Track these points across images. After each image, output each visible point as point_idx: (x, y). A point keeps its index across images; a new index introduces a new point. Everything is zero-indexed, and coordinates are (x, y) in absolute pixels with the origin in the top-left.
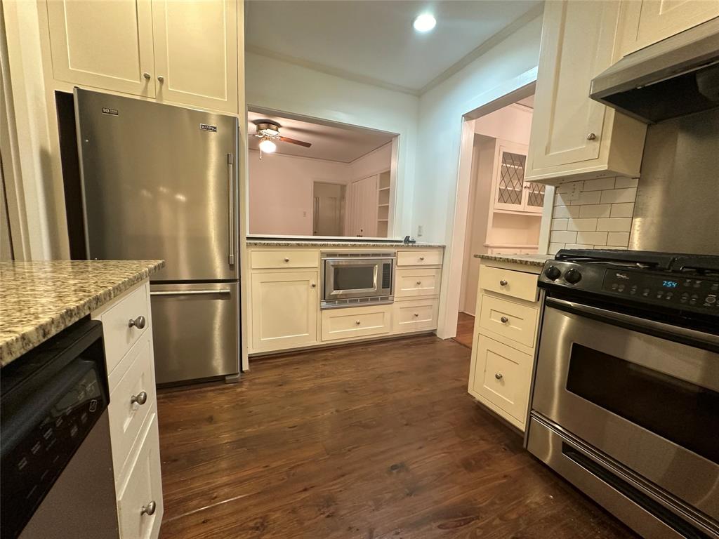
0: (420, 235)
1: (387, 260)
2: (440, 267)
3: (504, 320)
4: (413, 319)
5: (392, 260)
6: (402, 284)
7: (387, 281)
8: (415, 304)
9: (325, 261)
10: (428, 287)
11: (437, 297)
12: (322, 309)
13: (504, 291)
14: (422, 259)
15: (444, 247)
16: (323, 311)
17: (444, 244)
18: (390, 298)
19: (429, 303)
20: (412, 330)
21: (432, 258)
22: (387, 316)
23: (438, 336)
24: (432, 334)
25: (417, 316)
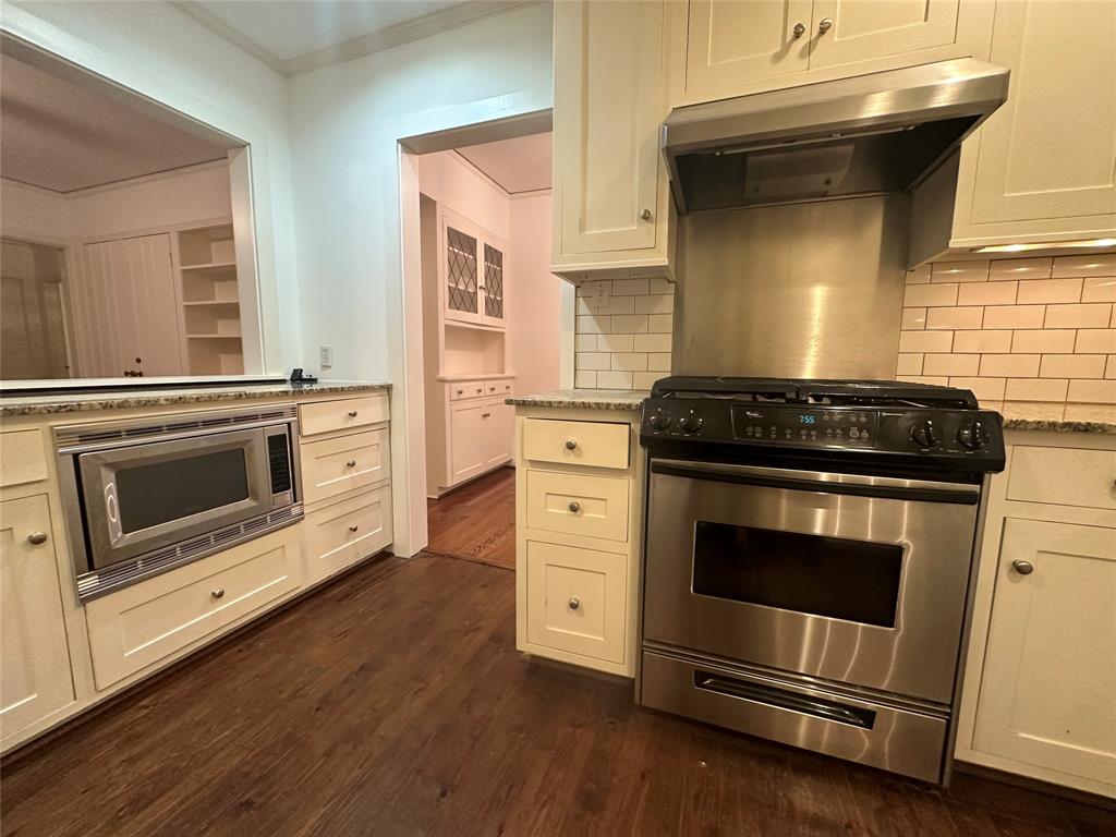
0: (325, 367)
1: (276, 427)
2: (387, 426)
3: (574, 509)
4: (347, 539)
5: (289, 424)
6: (317, 474)
7: (284, 475)
8: (350, 507)
9: (76, 456)
10: (369, 467)
11: (388, 484)
12: (84, 600)
13: (572, 459)
14: (354, 415)
15: (388, 388)
16: (89, 605)
17: (390, 382)
18: (295, 511)
19: (374, 498)
20: (350, 561)
21: (371, 410)
22: (293, 552)
23: (396, 555)
24: (385, 555)
25: (355, 530)
